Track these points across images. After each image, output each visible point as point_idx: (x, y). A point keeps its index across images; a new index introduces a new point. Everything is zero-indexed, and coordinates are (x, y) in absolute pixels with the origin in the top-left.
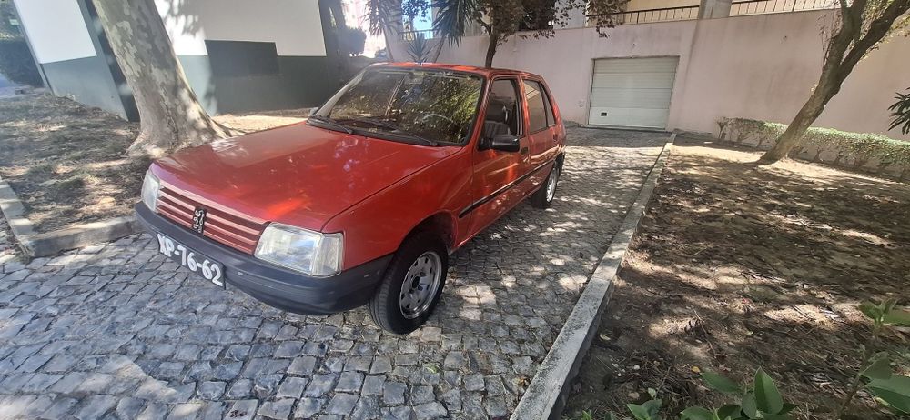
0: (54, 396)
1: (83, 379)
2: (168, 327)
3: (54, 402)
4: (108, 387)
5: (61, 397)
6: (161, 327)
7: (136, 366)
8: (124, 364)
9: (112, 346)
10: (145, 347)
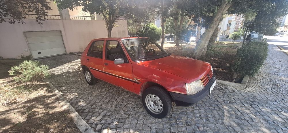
0: (243, 130)
1: (235, 127)
2: (209, 119)
3: (244, 129)
4: (232, 121)
5: (242, 128)
6: (210, 120)
7: (225, 119)
8: (226, 121)
9: (223, 127)
10: (219, 120)
